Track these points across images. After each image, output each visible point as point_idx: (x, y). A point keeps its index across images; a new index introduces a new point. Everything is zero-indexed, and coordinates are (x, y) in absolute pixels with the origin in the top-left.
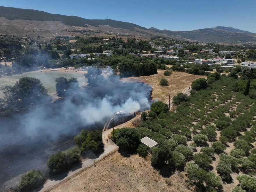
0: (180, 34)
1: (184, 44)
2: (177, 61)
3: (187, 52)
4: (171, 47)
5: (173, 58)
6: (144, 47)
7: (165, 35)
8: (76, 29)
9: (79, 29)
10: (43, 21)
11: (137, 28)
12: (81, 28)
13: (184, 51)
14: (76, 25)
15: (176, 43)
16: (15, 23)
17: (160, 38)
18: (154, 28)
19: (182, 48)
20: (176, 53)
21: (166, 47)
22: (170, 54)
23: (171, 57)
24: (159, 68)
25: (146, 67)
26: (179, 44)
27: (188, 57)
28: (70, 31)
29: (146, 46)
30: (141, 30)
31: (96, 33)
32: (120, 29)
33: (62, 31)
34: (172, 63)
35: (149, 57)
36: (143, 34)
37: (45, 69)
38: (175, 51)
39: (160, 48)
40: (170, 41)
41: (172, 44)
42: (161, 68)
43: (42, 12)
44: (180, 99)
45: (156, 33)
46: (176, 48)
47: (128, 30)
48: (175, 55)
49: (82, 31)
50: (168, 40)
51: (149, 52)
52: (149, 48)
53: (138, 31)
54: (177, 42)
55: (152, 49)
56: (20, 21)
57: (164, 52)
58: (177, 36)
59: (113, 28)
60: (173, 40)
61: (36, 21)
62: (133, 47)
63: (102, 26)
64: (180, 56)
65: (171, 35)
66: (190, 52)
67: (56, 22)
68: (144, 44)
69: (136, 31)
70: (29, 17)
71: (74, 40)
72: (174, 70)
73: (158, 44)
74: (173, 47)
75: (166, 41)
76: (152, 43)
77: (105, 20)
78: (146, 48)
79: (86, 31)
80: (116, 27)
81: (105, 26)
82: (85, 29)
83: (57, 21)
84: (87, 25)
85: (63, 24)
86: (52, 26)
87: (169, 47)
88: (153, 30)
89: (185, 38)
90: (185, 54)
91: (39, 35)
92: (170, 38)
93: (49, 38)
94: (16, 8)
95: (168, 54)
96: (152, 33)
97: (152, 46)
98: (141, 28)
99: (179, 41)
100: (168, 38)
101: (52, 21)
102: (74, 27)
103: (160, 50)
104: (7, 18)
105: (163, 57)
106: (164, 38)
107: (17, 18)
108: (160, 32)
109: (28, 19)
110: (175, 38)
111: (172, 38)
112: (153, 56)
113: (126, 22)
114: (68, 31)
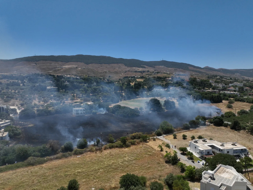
0: (238, 73)
1: (244, 82)
2: (238, 96)
3: (247, 89)
4: (230, 85)
5: (234, 94)
6: (205, 85)
7: (222, 74)
8: (136, 70)
9: (138, 70)
10: (110, 65)
11: (191, 67)
12: (141, 69)
13: (244, 88)
14: (136, 67)
15: (235, 82)
16: (91, 66)
17: (217, 76)
18: (209, 67)
19: (242, 86)
20: (236, 90)
21: (225, 85)
22: (231, 91)
23: (232, 92)
24: (224, 99)
25: (215, 98)
26: (239, 82)
27: (248, 93)
29: (207, 84)
30: (195, 69)
31: (156, 74)
32: (175, 69)
33: (126, 72)
34: (234, 96)
35: (212, 92)
36: (198, 73)
37: (141, 98)
38: (235, 88)
39: (220, 86)
40: (228, 79)
41: (231, 83)
42: (225, 99)
43: (109, 57)
44: (242, 112)
45: (212, 72)
46: (236, 86)
47: (183, 70)
48: (235, 91)
49: (142, 71)
50: (225, 79)
51: (211, 89)
52: (210, 86)
53: (193, 71)
54: (236, 80)
55: (213, 87)
56: (93, 65)
57: (224, 89)
58: (235, 74)
59: (168, 68)
60: (231, 79)
61: (105, 65)
62: (195, 85)
63: (158, 66)
64: (240, 92)
65: (228, 74)
66: (250, 89)
68: (205, 82)
69: (190, 70)
70: (100, 61)
72: (236, 101)
73: (218, 82)
74: (233, 85)
75: (224, 79)
76: (212, 81)
77: (160, 61)
78: (207, 85)
79: (145, 72)
80: (171, 68)
81: (160, 66)
82: (144, 69)
83: (121, 64)
84: (145, 66)
85: (126, 66)
86: (117, 67)
87: (228, 85)
88: (207, 68)
89: (245, 77)
90: (245, 91)
91: (110, 76)
92: (228, 77)
93: (117, 77)
95: (228, 90)
96: (208, 72)
97: (212, 84)
98: (195, 68)
99: (238, 79)
100: (225, 76)
101: (117, 64)
102: (134, 68)
103: (220, 87)
104: (85, 63)
105: (224, 92)
106: (221, 77)
107: (92, 63)
108: (215, 71)
109: (99, 63)
110: (233, 76)
111: (230, 77)
112: (216, 92)
113: (180, 62)
114: (131, 72)
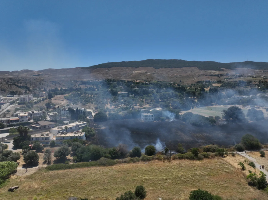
8: (212, 73)
9: (215, 73)
10: (181, 68)
12: (217, 73)
14: (212, 70)
16: (160, 71)
28: (206, 76)
31: (237, 77)
32: (265, 71)
33: (199, 76)
37: (217, 105)
49: (219, 75)
56: (163, 69)
59: (254, 70)
61: (176, 68)
63: (240, 69)
67: (192, 68)
70: (170, 65)
71: (216, 84)
77: (244, 62)
79: (223, 75)
81: (244, 68)
82: (222, 72)
83: (194, 67)
84: (223, 69)
85: (199, 69)
86: (189, 71)
91: (181, 80)
93: (189, 82)
94: (161, 60)
101: (189, 68)
102: (210, 71)
107: (161, 67)
109: (170, 67)
114: (205, 76)
